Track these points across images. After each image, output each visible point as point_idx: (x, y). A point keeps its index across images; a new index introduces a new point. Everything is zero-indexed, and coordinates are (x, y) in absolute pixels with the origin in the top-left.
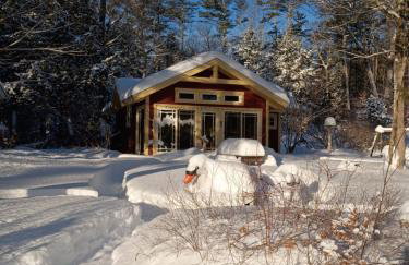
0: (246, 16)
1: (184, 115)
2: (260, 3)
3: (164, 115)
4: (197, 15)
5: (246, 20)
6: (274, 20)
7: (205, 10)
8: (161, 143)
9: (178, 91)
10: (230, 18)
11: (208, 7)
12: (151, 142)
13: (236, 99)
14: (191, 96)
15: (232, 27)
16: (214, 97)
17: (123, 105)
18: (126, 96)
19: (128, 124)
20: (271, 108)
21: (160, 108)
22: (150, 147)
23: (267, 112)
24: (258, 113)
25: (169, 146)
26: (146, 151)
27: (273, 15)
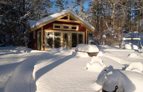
0: (68, 6)
1: (56, 34)
2: (72, 2)
3: (49, 34)
4: (54, 5)
5: (68, 7)
6: (76, 7)
7: (56, 4)
8: (48, 45)
9: (54, 25)
10: (64, 7)
11: (57, 3)
12: (44, 45)
13: (76, 28)
14: (59, 27)
15: (64, 9)
16: (68, 27)
17: (32, 30)
18: (33, 27)
19: (34, 38)
20: (88, 32)
21: (47, 31)
22: (44, 47)
23: (87, 33)
24: (83, 33)
25: (51, 46)
26: (42, 49)
27: (76, 6)
